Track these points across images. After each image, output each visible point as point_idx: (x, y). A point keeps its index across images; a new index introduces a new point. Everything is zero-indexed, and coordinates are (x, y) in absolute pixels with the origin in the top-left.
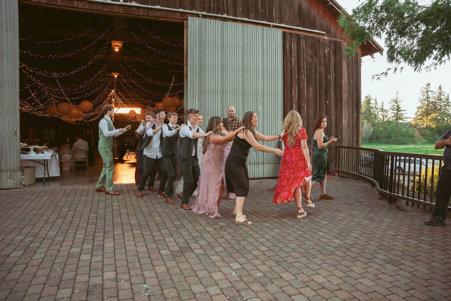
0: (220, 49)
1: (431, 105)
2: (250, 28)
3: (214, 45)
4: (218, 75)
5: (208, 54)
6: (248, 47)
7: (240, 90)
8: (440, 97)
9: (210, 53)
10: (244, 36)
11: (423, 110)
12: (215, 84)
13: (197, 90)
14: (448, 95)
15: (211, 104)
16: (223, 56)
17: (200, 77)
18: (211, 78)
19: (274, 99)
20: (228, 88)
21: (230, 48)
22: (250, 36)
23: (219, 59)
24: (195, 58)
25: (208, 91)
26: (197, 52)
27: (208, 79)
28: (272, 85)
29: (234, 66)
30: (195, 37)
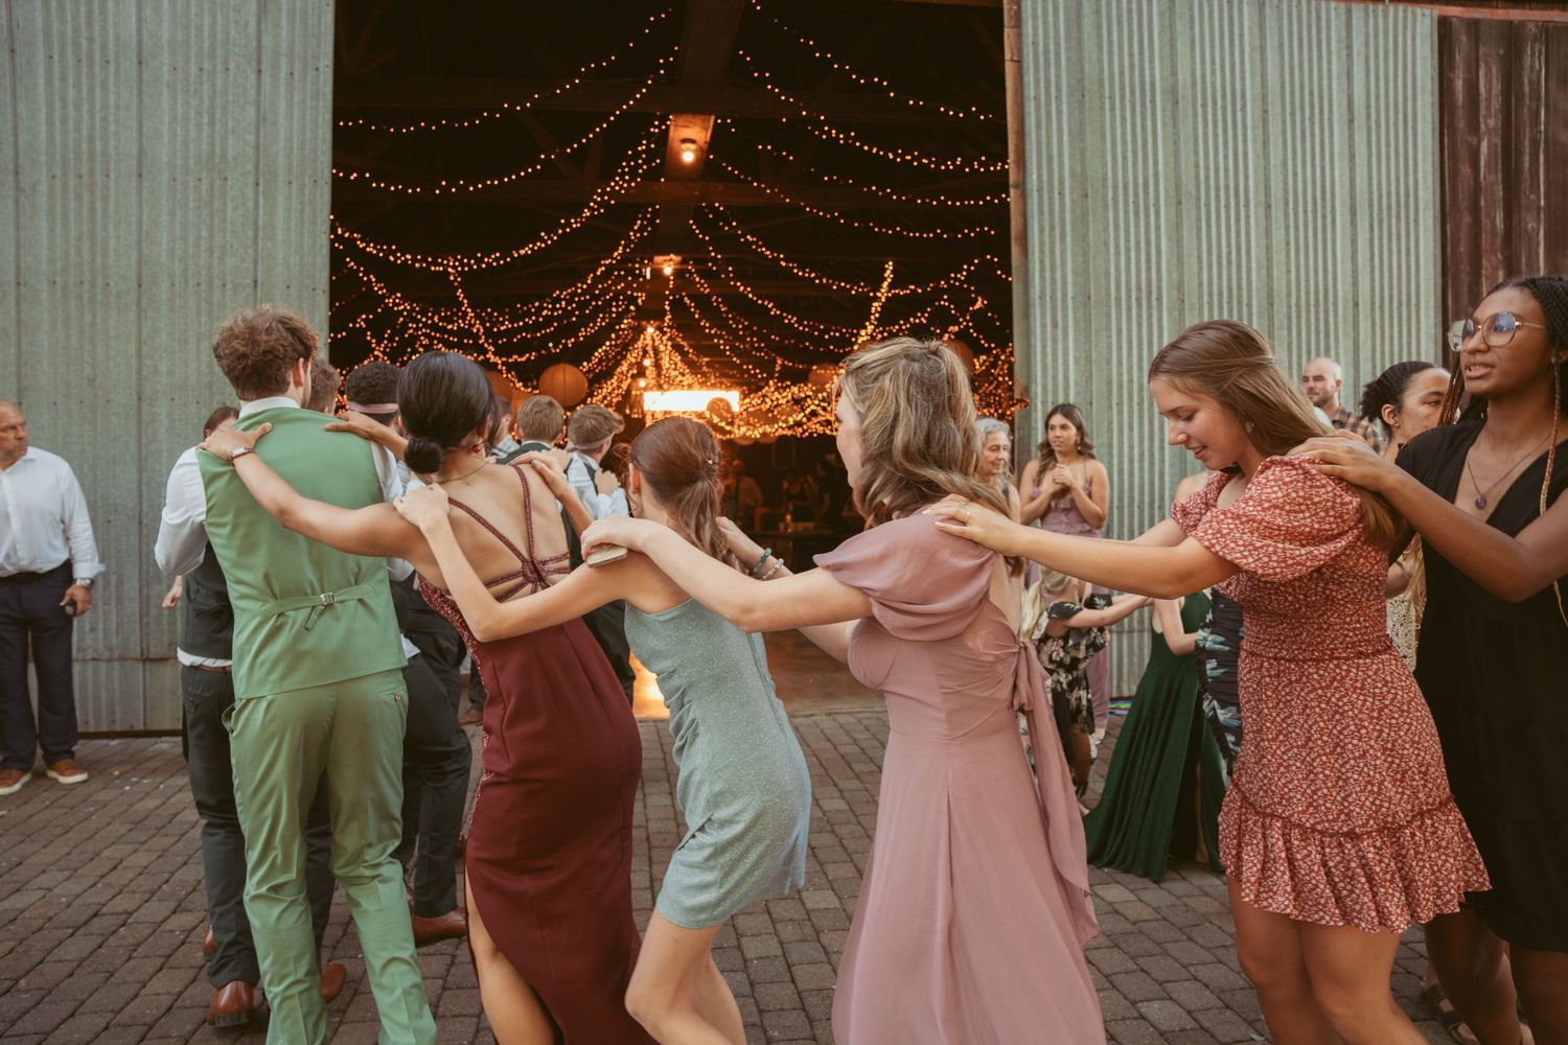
0: (1164, 110)
2: (1290, 14)
3: (1138, 95)
4: (1158, 229)
5: (1113, 135)
6: (1283, 100)
7: (1254, 294)
9: (1119, 132)
10: (1263, 49)
12: (1149, 269)
13: (1070, 295)
15: (1130, 355)
16: (1176, 143)
17: (1082, 238)
18: (1127, 241)
19: (1400, 331)
20: (1200, 284)
21: (1204, 105)
22: (1291, 47)
23: (1160, 155)
24: (1055, 153)
25: (1118, 299)
26: (1065, 127)
27: (1117, 247)
28: (1391, 268)
29: (1227, 187)
30: (1052, 61)
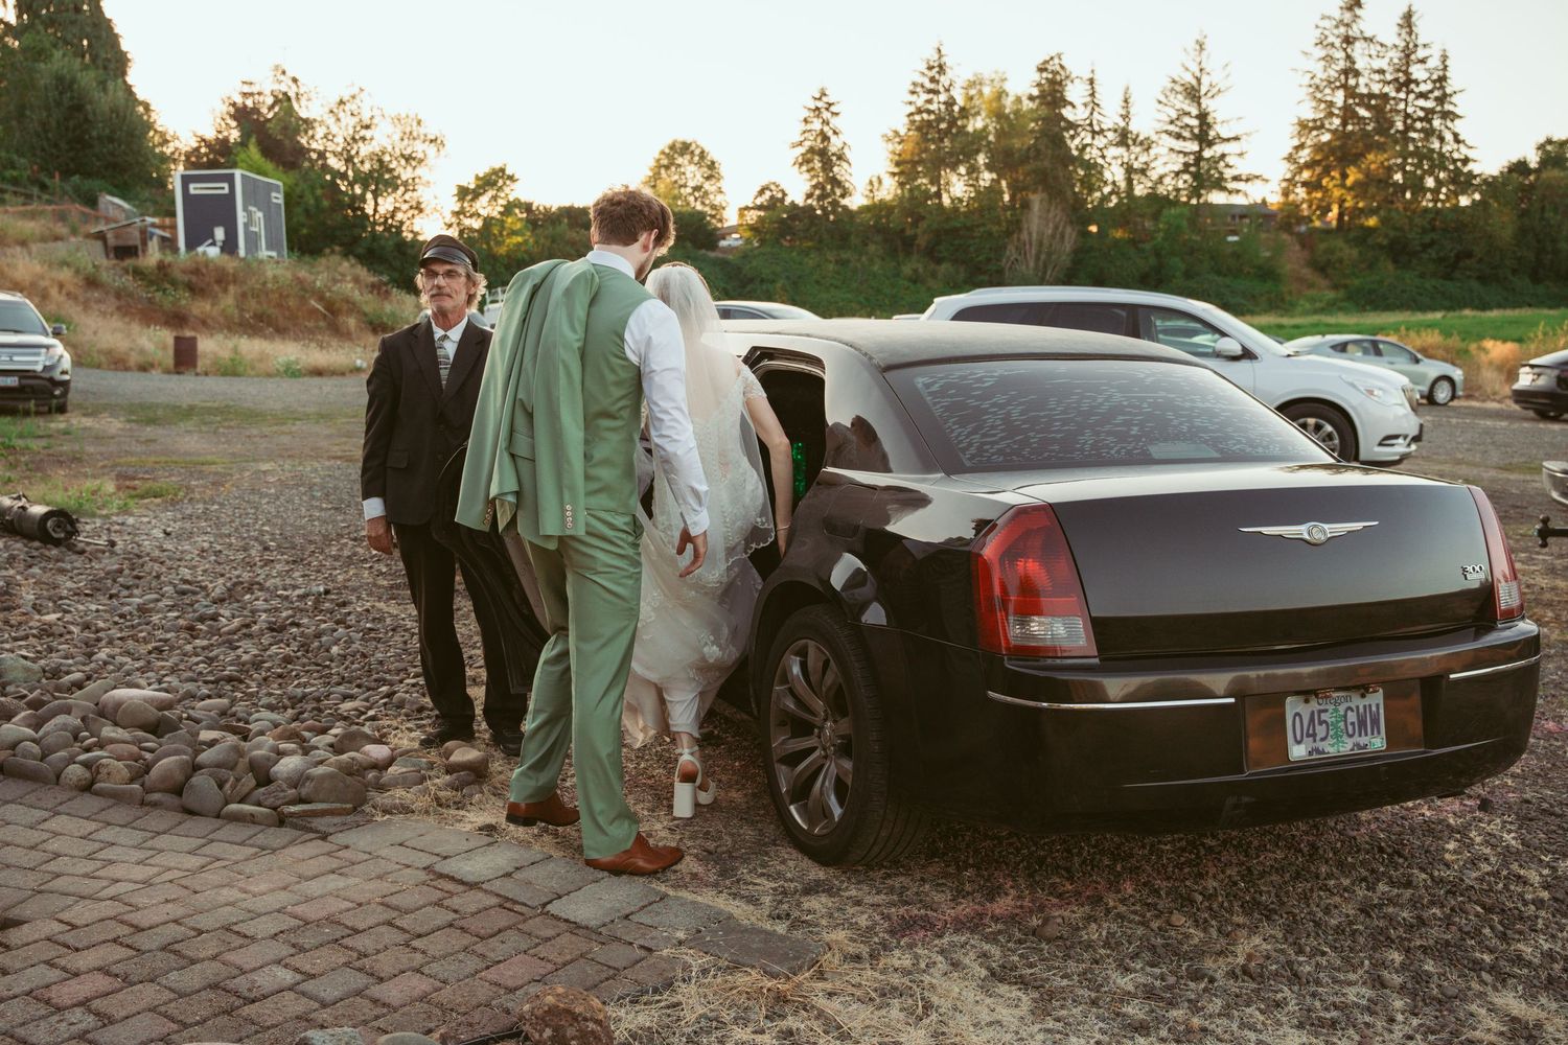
1: (1363, 112)
8: (1406, 73)
11: (1326, 137)
14: (1444, 58)
